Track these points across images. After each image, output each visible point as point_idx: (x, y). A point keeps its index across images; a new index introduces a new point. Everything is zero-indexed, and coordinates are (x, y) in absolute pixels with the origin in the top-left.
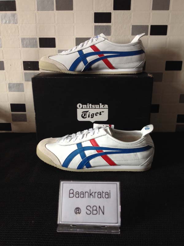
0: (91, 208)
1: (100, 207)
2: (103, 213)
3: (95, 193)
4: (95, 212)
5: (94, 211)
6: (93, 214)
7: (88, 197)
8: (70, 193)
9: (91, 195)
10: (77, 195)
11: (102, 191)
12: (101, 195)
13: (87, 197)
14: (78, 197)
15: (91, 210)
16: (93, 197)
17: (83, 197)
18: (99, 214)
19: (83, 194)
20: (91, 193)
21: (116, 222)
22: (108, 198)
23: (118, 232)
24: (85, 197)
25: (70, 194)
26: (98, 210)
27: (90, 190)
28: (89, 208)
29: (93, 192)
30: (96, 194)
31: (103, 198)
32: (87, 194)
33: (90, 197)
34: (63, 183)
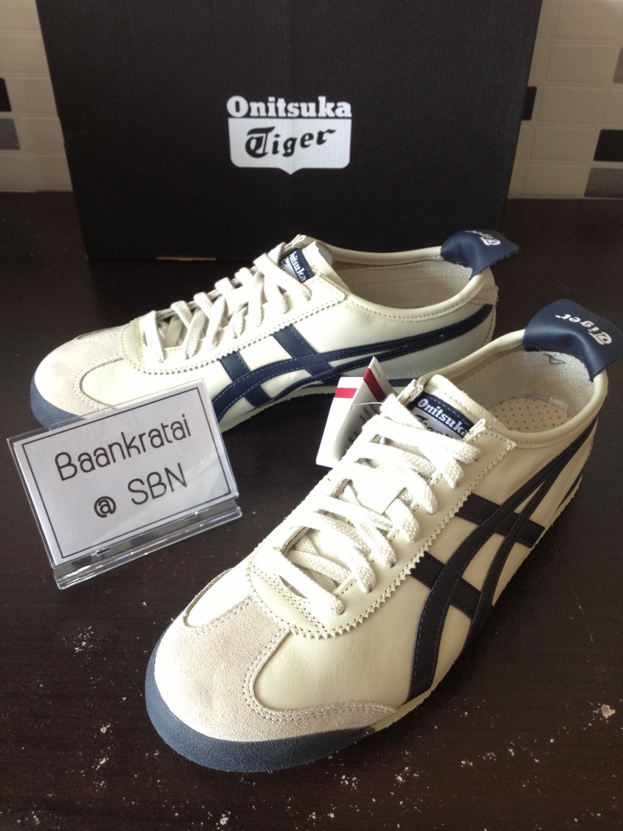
0: (143, 483)
1: (167, 471)
2: (184, 484)
3: (141, 436)
4: (158, 490)
5: (153, 489)
6: (154, 497)
7: (124, 458)
8: (59, 468)
9: (128, 447)
10: (87, 465)
11: (162, 424)
12: (159, 436)
13: (122, 458)
14: (93, 468)
15: (146, 488)
16: (139, 452)
17: (108, 463)
18: (173, 490)
19: (105, 455)
20: (128, 443)
21: (227, 492)
22: (184, 436)
23: (237, 515)
24: (115, 461)
25: (62, 470)
26: (165, 480)
27: (122, 434)
28: (136, 486)
29: (134, 438)
30: (146, 439)
31: (171, 442)
32: (116, 449)
33: (130, 456)
34: (23, 445)
